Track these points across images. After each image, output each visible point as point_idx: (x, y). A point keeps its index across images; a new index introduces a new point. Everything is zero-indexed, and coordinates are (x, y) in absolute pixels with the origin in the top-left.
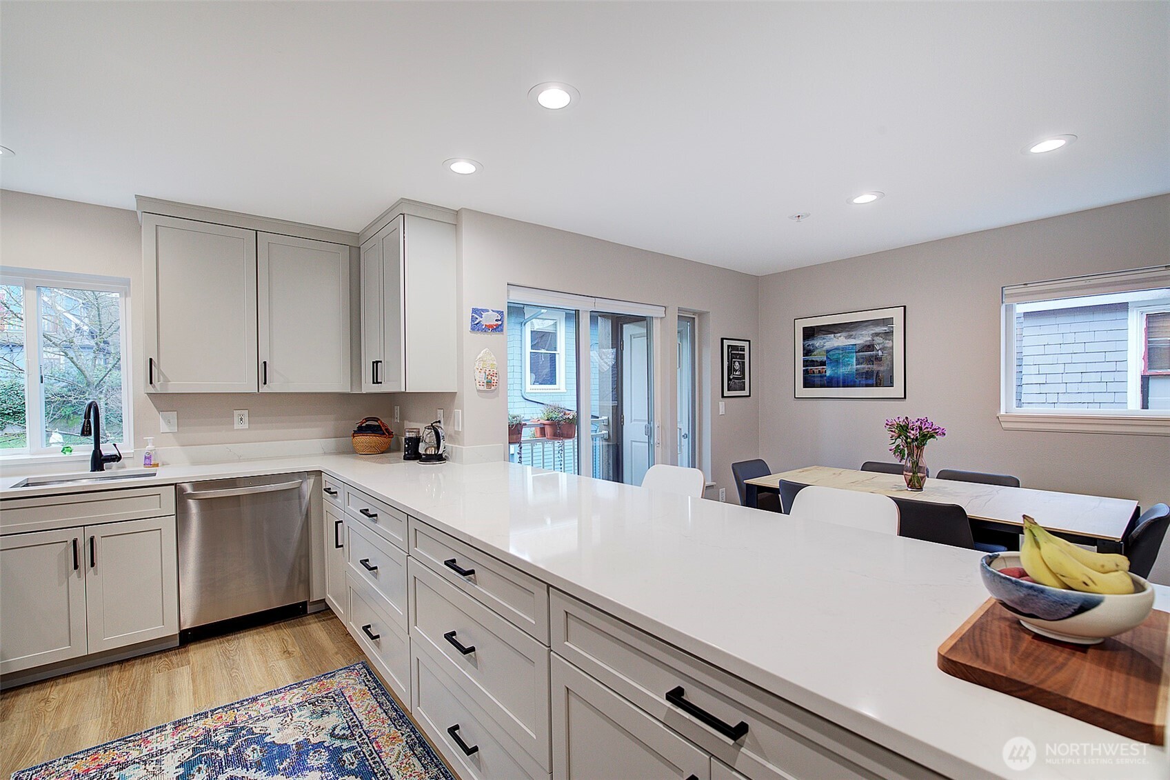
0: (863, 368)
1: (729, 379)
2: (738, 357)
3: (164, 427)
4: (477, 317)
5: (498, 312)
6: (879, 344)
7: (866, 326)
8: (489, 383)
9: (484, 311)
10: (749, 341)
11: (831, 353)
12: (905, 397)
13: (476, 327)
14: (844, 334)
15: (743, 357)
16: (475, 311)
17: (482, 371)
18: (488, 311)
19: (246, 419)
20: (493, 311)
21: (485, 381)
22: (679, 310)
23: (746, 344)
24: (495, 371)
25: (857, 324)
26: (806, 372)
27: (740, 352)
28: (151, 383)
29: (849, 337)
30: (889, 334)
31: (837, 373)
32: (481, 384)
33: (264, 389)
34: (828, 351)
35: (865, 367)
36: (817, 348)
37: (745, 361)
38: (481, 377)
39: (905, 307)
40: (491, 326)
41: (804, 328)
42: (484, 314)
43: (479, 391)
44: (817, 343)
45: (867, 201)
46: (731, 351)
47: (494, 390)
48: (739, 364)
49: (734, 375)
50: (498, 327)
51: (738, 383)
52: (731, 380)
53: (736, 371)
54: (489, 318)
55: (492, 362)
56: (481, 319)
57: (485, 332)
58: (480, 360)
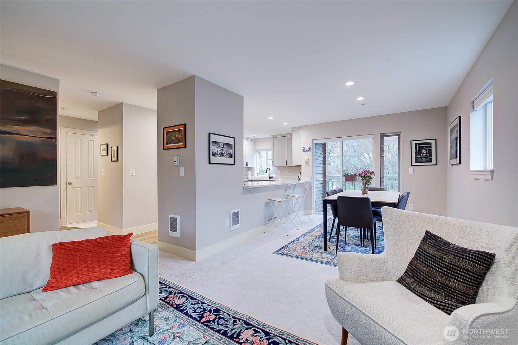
1: (417, 158)
2: (425, 147)
3: (279, 173)
9: (305, 147)
10: (436, 139)
12: (460, 163)
13: (304, 151)
14: (454, 132)
15: (429, 147)
16: (303, 148)
20: (308, 147)
22: (381, 134)
23: (433, 141)
24: (308, 160)
27: (427, 145)
28: (272, 165)
31: (453, 152)
33: (287, 166)
35: (456, 148)
37: (431, 149)
38: (304, 162)
39: (460, 117)
41: (450, 130)
43: (304, 165)
44: (451, 137)
46: (418, 146)
47: (308, 165)
48: (426, 150)
49: (421, 155)
50: (309, 150)
51: (425, 159)
52: (419, 158)
53: (423, 154)
54: (307, 149)
55: (307, 158)
56: (305, 149)
57: (306, 152)
58: (304, 158)
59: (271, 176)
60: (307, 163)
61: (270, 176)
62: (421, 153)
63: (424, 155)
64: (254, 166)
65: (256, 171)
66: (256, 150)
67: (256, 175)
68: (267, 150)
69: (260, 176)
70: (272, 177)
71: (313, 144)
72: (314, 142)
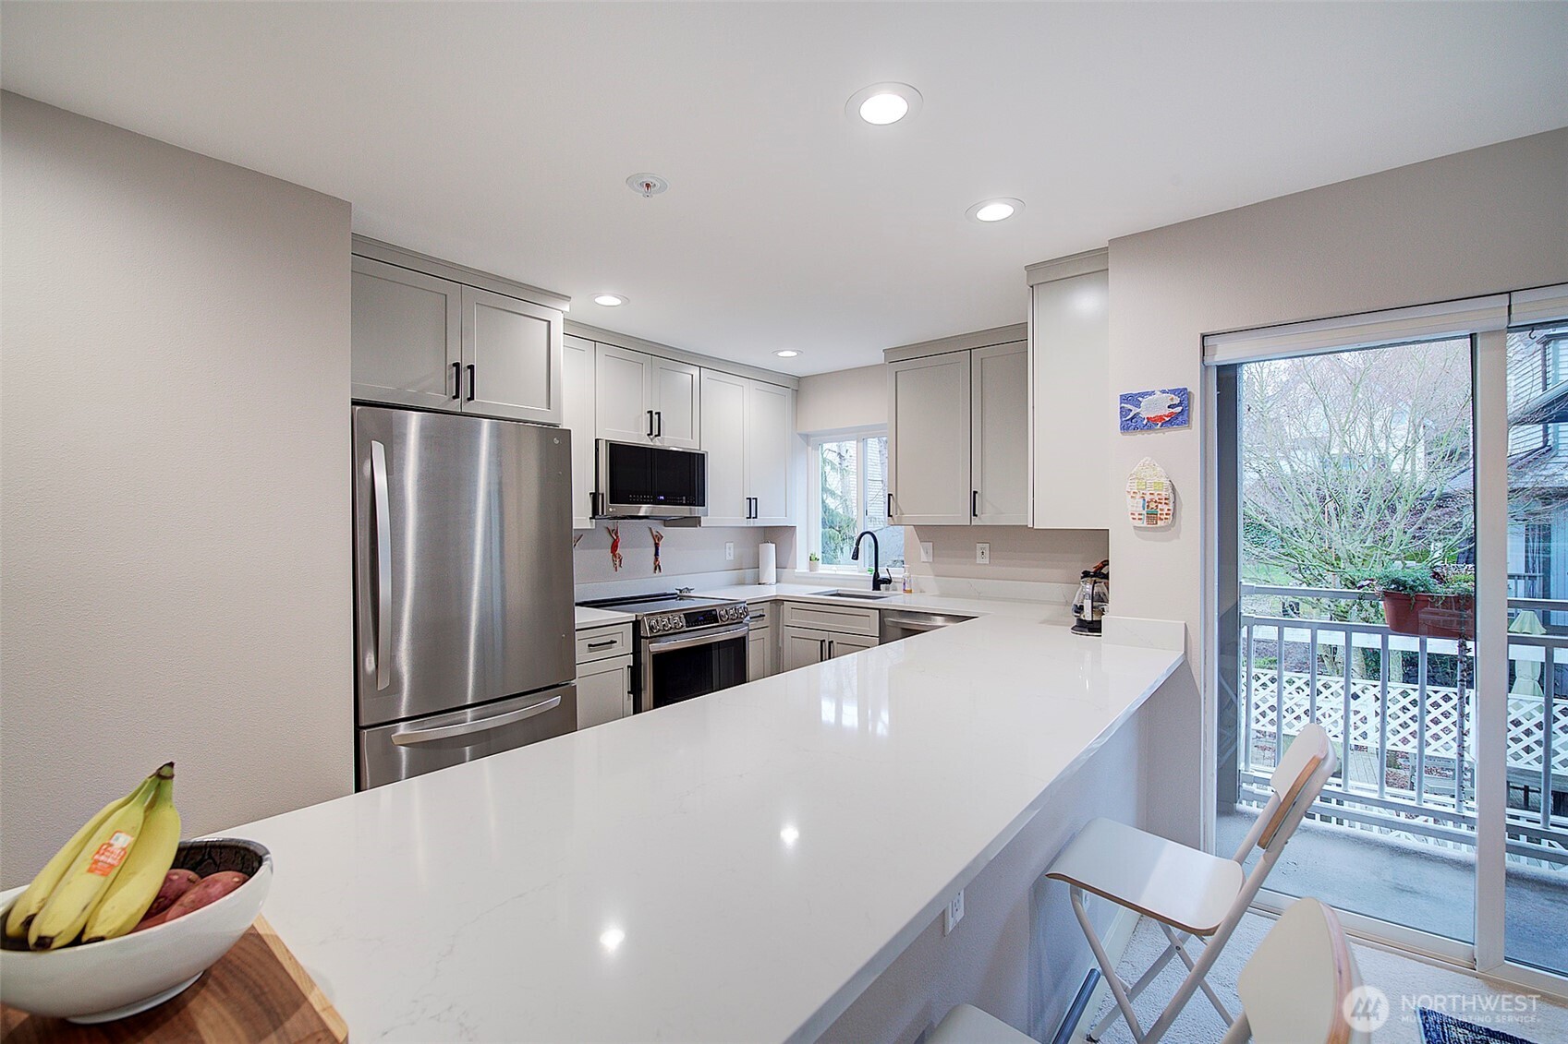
3: (924, 558)
4: (1130, 407)
5: (1173, 392)
8: (1152, 516)
9: (1143, 395)
13: (1131, 423)
16: (1124, 398)
17: (1138, 496)
18: (1153, 393)
19: (987, 553)
20: (1164, 392)
21: (1144, 512)
24: (1163, 493)
28: (889, 515)
32: (1137, 516)
33: (976, 522)
38: (1137, 506)
40: (1161, 418)
42: (1144, 402)
43: (1134, 528)
47: (1166, 528)
50: (1177, 418)
54: (1156, 406)
55: (1156, 482)
56: (1138, 410)
57: (1150, 428)
58: (1134, 476)
59: (883, 575)
60: (1155, 515)
61: (876, 575)
64: (797, 518)
65: (808, 541)
66: (806, 437)
67: (802, 566)
68: (861, 435)
69: (823, 569)
70: (888, 581)
71: (1205, 368)
72: (1224, 353)
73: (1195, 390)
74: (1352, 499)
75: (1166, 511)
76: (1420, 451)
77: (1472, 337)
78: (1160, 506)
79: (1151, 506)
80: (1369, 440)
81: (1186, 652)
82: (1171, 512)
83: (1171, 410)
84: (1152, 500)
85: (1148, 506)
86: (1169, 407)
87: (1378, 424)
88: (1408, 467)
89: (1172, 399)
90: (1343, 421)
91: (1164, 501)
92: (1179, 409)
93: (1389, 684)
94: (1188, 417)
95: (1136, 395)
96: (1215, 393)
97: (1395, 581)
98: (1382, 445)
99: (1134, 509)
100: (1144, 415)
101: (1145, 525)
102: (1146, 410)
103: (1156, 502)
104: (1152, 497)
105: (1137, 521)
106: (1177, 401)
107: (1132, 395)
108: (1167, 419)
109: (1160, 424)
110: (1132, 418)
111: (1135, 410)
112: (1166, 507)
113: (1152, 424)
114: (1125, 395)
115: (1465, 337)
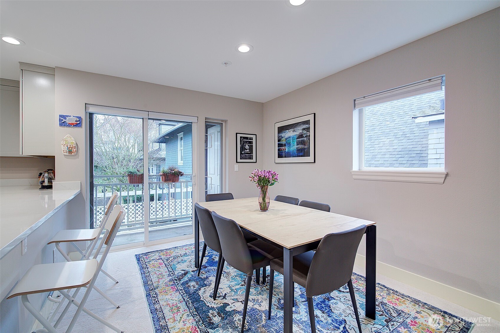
0: (299, 147)
1: (241, 153)
2: (248, 143)
4: (63, 119)
5: (77, 117)
6: (305, 134)
7: (300, 125)
8: (70, 152)
9: (67, 116)
10: (256, 135)
11: (288, 140)
12: (315, 162)
13: (63, 124)
14: (292, 130)
15: (251, 143)
16: (60, 116)
17: (66, 146)
18: (70, 116)
20: (74, 116)
21: (68, 151)
22: (206, 118)
23: (254, 137)
24: (74, 145)
25: (296, 124)
26: (279, 150)
27: (249, 140)
29: (294, 131)
30: (308, 129)
31: (289, 150)
32: (65, 152)
34: (286, 139)
35: (301, 146)
36: (282, 137)
37: (253, 145)
39: (315, 114)
40: (73, 124)
41: (278, 127)
42: (67, 118)
43: (64, 155)
44: (283, 135)
45: (246, 52)
46: (243, 140)
47: (75, 155)
48: (249, 146)
49: (245, 151)
50: (78, 125)
51: (248, 155)
52: (243, 154)
53: (247, 149)
54: (72, 120)
55: (72, 141)
56: (65, 120)
57: (69, 126)
58: (64, 140)
60: (71, 152)
62: (245, 149)
63: (247, 151)
71: (86, 112)
72: (91, 110)
73: (83, 117)
74: (121, 158)
75: (75, 150)
76: (136, 146)
77: (143, 118)
78: (73, 149)
79: (70, 149)
80: (125, 143)
81: (81, 190)
82: (76, 151)
83: (76, 122)
84: (70, 147)
85: (69, 149)
86: (76, 121)
87: (127, 138)
88: (133, 151)
89: (76, 119)
90: (118, 136)
91: (74, 148)
92: (79, 122)
93: (129, 204)
94: (81, 125)
95: (65, 116)
96: (89, 120)
97: (130, 172)
98: (128, 144)
99: (64, 149)
100: (67, 122)
101: (68, 154)
102: (68, 120)
103: (71, 148)
104: (70, 146)
105: (65, 153)
106: (78, 120)
107: (63, 116)
108: (75, 124)
109: (73, 125)
110: (63, 123)
111: (64, 120)
112: (75, 149)
113: (70, 125)
114: (61, 115)
115: (141, 118)
